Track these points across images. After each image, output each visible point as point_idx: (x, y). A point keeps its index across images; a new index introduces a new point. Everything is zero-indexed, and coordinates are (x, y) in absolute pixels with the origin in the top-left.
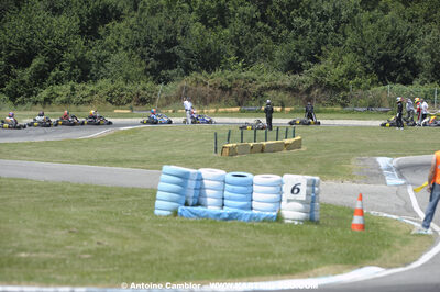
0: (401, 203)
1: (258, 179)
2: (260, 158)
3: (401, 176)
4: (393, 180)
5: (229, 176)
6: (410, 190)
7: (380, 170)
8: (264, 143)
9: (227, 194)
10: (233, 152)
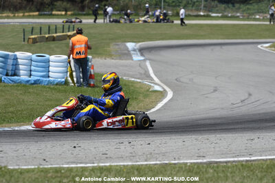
0: (142, 72)
1: (52, 58)
2: (53, 44)
3: (142, 55)
4: (137, 58)
5: (34, 57)
6: (148, 63)
7: (129, 51)
8: (55, 35)
9: (33, 68)
10: (35, 41)
